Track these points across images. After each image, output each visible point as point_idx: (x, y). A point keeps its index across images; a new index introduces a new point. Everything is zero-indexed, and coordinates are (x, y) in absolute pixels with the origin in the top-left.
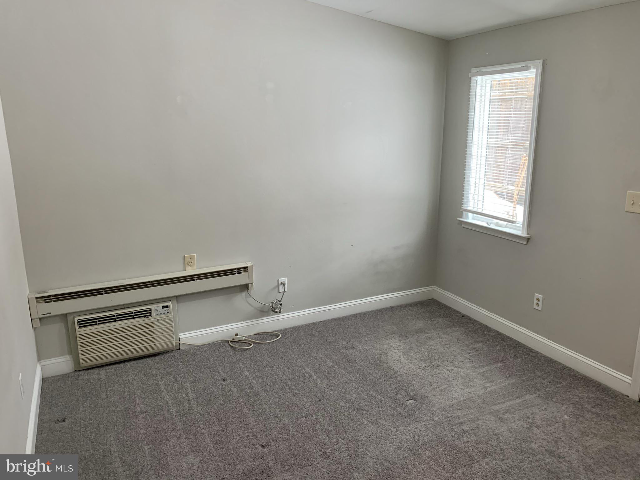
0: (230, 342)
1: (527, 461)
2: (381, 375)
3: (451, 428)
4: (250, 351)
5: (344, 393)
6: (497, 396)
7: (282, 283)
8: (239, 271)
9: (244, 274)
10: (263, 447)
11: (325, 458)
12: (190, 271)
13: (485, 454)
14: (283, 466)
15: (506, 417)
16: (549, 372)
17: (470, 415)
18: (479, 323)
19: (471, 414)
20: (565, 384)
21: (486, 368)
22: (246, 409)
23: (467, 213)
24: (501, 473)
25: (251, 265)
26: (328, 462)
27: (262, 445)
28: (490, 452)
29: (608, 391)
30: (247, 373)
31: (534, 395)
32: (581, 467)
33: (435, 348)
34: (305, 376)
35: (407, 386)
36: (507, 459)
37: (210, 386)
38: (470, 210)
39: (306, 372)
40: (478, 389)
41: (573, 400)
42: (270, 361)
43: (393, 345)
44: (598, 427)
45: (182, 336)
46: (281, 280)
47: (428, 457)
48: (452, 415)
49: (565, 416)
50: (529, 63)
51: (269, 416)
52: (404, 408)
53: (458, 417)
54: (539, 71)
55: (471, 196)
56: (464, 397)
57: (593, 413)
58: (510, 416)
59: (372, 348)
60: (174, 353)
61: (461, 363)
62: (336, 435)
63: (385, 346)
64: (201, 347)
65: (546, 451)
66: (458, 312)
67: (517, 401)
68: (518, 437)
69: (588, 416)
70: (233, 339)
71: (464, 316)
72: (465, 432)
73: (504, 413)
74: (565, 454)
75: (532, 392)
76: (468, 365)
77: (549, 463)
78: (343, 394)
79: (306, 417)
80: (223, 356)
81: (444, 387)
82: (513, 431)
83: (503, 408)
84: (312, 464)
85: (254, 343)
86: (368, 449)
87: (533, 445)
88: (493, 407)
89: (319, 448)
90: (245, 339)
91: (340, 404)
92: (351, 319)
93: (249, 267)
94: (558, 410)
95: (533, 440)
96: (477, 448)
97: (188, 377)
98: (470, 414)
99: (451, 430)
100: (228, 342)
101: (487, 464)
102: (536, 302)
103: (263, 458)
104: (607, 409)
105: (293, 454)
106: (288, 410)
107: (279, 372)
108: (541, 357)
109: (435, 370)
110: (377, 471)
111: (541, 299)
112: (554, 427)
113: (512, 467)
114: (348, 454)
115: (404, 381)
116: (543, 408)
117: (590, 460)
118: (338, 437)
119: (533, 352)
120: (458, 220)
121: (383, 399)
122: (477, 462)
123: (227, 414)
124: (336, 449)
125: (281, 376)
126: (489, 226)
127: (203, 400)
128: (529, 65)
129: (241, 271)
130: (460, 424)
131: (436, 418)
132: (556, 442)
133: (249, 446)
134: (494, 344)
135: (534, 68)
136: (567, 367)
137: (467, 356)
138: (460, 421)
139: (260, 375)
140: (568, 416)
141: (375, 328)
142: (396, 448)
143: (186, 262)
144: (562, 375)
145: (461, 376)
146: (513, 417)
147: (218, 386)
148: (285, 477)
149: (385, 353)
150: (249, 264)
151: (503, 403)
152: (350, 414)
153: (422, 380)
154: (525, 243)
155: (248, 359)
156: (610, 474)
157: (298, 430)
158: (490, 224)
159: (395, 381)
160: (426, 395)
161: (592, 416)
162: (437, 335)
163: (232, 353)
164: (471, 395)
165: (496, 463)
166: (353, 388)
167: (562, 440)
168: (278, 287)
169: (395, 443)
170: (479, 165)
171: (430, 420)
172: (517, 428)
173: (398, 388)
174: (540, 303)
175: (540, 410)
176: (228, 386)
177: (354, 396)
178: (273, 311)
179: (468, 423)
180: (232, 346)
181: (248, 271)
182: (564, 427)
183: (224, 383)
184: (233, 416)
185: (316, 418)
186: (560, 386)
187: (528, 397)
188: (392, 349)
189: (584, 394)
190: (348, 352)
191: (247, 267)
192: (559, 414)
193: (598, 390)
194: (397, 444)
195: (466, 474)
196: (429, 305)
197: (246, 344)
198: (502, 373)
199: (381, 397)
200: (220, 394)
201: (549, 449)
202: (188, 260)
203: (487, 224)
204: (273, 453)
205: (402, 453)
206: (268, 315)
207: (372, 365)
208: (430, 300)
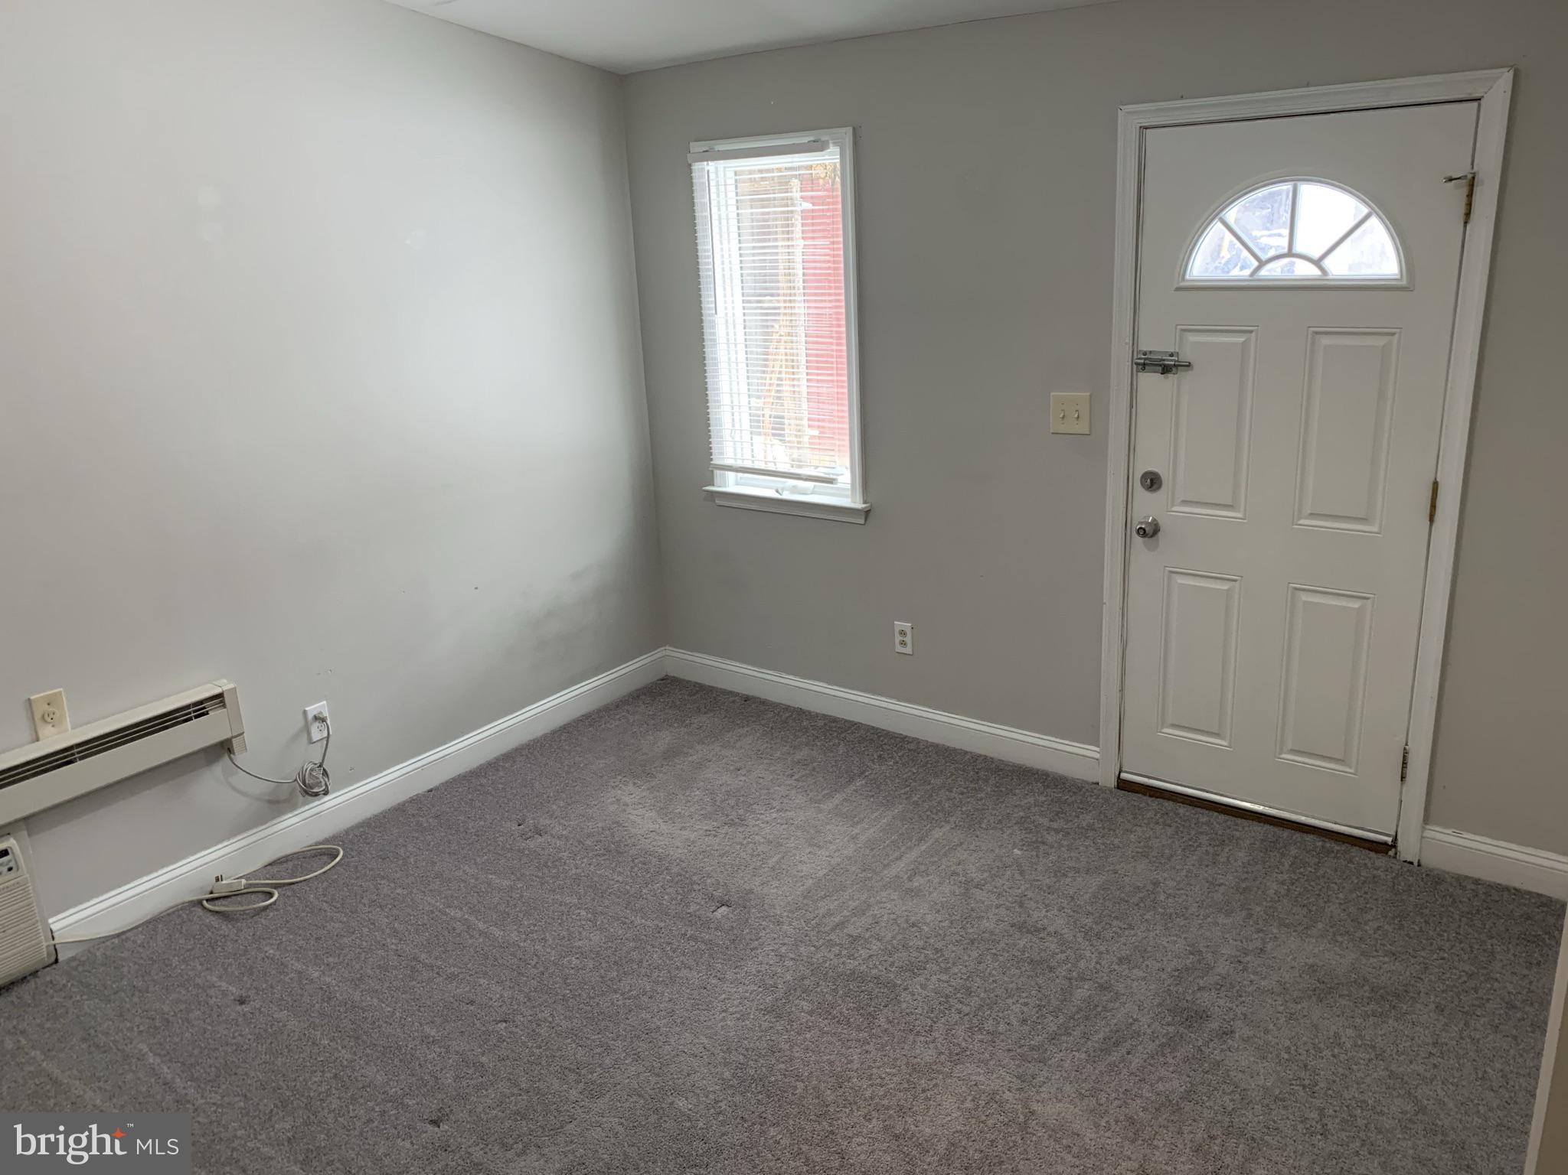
0: (205, 903)
1: (988, 957)
2: (634, 874)
3: (828, 941)
4: (277, 910)
5: (569, 940)
6: (884, 848)
7: (316, 718)
8: (198, 710)
9: (215, 714)
10: (435, 1123)
11: (596, 1094)
12: (53, 741)
13: (913, 969)
14: (506, 1147)
15: (917, 884)
16: (953, 774)
17: (850, 903)
18: (784, 707)
19: (852, 898)
20: (989, 789)
21: (838, 798)
22: (344, 1051)
23: (722, 472)
24: (955, 994)
25: (231, 686)
26: (607, 1100)
27: (431, 1119)
28: (919, 962)
29: (1064, 784)
30: (299, 966)
31: (948, 827)
32: (1078, 935)
33: (720, 783)
34: (454, 929)
35: (700, 880)
36: (954, 964)
37: (210, 1028)
38: (731, 467)
39: (453, 918)
40: (841, 845)
41: (1014, 816)
42: (345, 919)
43: (627, 799)
44: (1075, 855)
45: (57, 923)
46: (312, 709)
47: (811, 1013)
48: (816, 912)
49: (1015, 850)
50: (824, 135)
51: (412, 1048)
52: (716, 929)
53: (829, 913)
54: (848, 152)
55: (726, 434)
56: (822, 869)
57: (1057, 831)
58: (922, 881)
59: (585, 821)
60: (47, 976)
61: (785, 801)
62: (596, 1037)
63: (612, 808)
64: (124, 937)
65: (1012, 926)
66: (731, 693)
67: (923, 848)
68: (954, 917)
69: (1050, 838)
70: (211, 893)
71: (747, 699)
72: (854, 939)
73: (910, 879)
74: (1045, 921)
75: (941, 822)
76: (800, 799)
77: (1025, 947)
78: (568, 942)
79: (506, 1022)
80: (203, 944)
81: (775, 859)
82: (941, 908)
83: (904, 869)
84: (572, 1119)
85: (276, 886)
86: (682, 1041)
87: (985, 924)
88: (886, 872)
89: (572, 1077)
90: (246, 884)
91: (573, 966)
92: (503, 767)
93: (225, 695)
94: (999, 844)
95: (982, 914)
96: (892, 964)
97: (129, 1025)
98: (850, 900)
99: (830, 944)
100: (200, 903)
101: (923, 987)
102: (898, 638)
103: (449, 1147)
104: (1076, 816)
105: (518, 1113)
106: (453, 1017)
107: (385, 939)
108: (927, 747)
109: (741, 829)
110: (723, 1079)
111: (909, 632)
112: (1006, 877)
113: (969, 977)
114: (643, 1066)
115: (687, 872)
116: (972, 847)
117: (1087, 918)
118: (603, 1039)
119: (909, 742)
120: (705, 491)
121: (662, 925)
122: (905, 989)
123: (295, 1080)
124: (610, 1066)
125: (393, 947)
126: (781, 495)
127: (208, 1070)
128: (824, 138)
129: (204, 708)
130: (841, 925)
131: (790, 930)
132: (1021, 905)
133: (399, 1133)
134: (831, 743)
135: (835, 144)
136: (980, 756)
137: (789, 782)
138: (837, 920)
139: (336, 960)
140: (1019, 849)
141: (568, 773)
142: (738, 1019)
143: (38, 717)
144: (977, 773)
145: (797, 827)
146: (929, 880)
147: (233, 1020)
148: (524, 1170)
149: (617, 823)
150: (223, 685)
151: (900, 858)
152: (606, 979)
153: (725, 860)
154: (862, 521)
155: (282, 932)
156: (1127, 933)
157: (502, 1056)
158: (783, 489)
159: (668, 877)
160: (748, 888)
161: (1058, 837)
162: (712, 754)
163: (225, 928)
164: (834, 862)
165: (939, 980)
166: (584, 923)
167: (1029, 897)
168: (307, 729)
169: (731, 1010)
170: (735, 364)
171: (779, 937)
172: (945, 899)
173: (683, 891)
174: (908, 639)
175: (968, 852)
176: (261, 1012)
177: (596, 937)
178: (307, 793)
179: (853, 920)
180: (217, 912)
181: (224, 706)
182: (1022, 873)
183: (246, 1008)
184: (314, 1079)
185: (531, 1016)
186: (983, 795)
187: (937, 833)
188: (629, 810)
189: (1029, 800)
190: (531, 844)
191: (220, 696)
192: (1004, 851)
193: (1048, 787)
194: (738, 1009)
195: (896, 1021)
196: (666, 692)
197: (253, 896)
198: (872, 800)
199: (656, 922)
200: (249, 1040)
201: (1015, 921)
202: (40, 709)
203: (777, 491)
204: (468, 1126)
205: (756, 1023)
206: (294, 807)
207: (603, 858)
208: (662, 680)
